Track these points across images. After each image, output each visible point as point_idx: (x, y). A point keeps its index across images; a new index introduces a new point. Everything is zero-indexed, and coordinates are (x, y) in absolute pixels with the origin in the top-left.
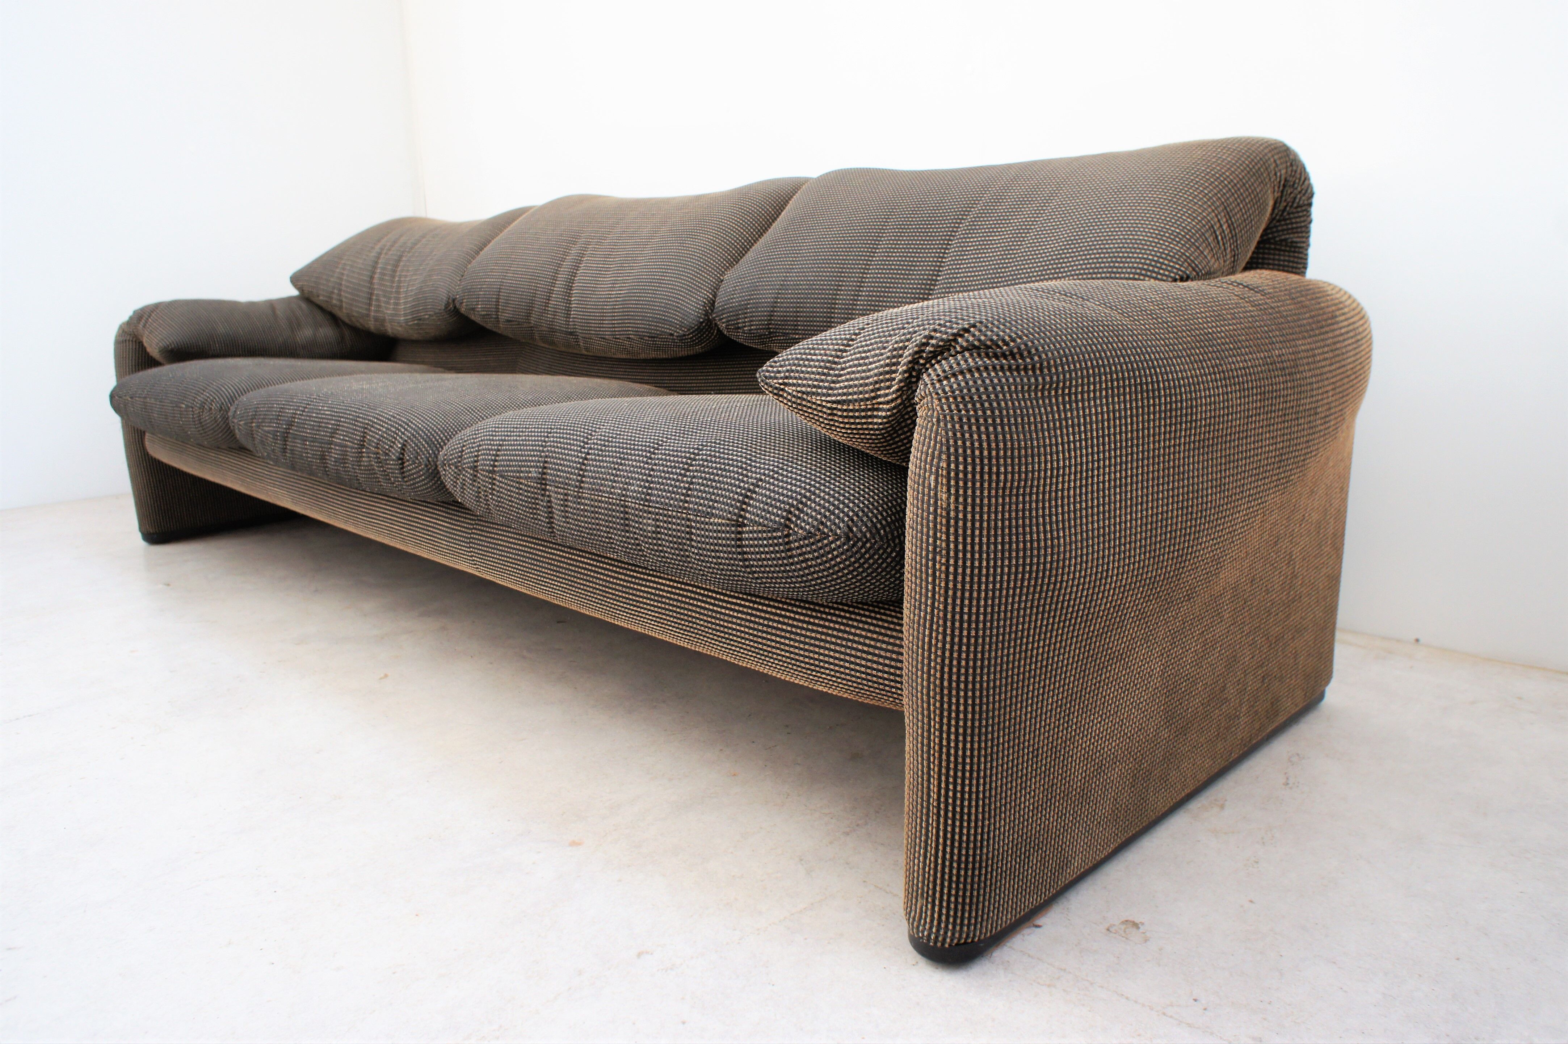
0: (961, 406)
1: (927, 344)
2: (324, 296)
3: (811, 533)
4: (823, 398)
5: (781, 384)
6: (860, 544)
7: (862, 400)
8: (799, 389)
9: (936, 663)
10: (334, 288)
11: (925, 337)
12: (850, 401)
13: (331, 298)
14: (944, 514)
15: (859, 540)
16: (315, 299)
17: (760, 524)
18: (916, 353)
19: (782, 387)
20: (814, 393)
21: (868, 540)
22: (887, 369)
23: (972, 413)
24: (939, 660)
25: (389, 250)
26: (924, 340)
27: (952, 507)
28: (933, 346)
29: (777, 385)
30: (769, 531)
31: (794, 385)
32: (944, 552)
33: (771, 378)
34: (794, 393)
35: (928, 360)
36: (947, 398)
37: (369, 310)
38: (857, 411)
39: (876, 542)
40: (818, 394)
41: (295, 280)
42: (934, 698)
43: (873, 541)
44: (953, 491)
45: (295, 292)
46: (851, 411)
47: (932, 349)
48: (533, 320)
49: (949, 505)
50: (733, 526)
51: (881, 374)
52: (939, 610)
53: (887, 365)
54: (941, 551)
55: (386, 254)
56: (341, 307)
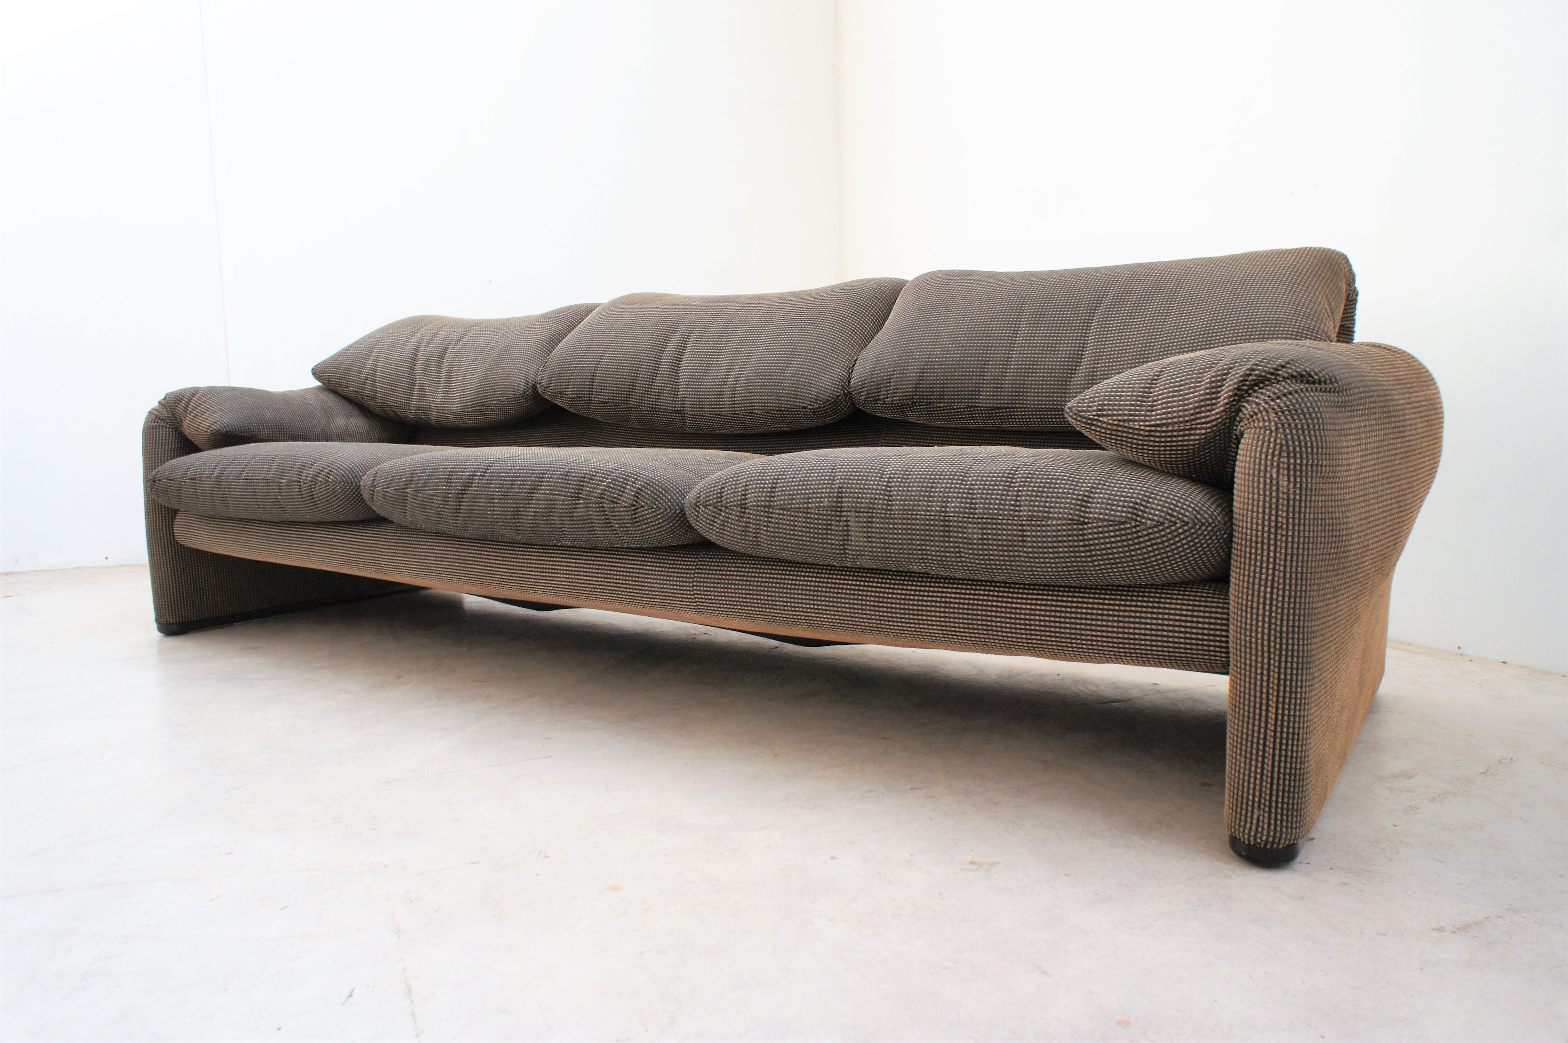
0: (1295, 417)
1: (1250, 375)
2: (353, 386)
3: (1160, 522)
4: (1141, 424)
5: (1094, 416)
6: (1204, 528)
7: (1181, 422)
8: (1114, 418)
9: (1277, 613)
10: (367, 379)
11: (1248, 369)
12: (1170, 424)
13: (363, 388)
14: (1285, 496)
15: (1203, 524)
16: (344, 391)
17: (1106, 520)
18: (1241, 381)
19: (1096, 418)
20: (1131, 421)
21: (1210, 524)
22: (1207, 397)
23: (1304, 421)
24: (1279, 611)
25: (429, 343)
26: (1248, 372)
27: (1292, 491)
28: (1256, 375)
29: (1091, 417)
30: (1116, 525)
31: (1109, 415)
32: (1285, 526)
33: (1083, 411)
34: (1110, 422)
35: (1251, 387)
36: (1283, 412)
37: (410, 400)
38: (1175, 431)
39: (1216, 525)
40: (1136, 421)
41: (317, 373)
42: (1275, 641)
43: (1213, 525)
44: (1292, 479)
45: (318, 384)
46: (1170, 431)
47: (1255, 378)
48: (633, 402)
49: (1288, 490)
50: (1075, 524)
51: (1202, 401)
52: (1280, 571)
53: (1208, 394)
54: (1282, 526)
55: (426, 347)
56: (374, 398)
